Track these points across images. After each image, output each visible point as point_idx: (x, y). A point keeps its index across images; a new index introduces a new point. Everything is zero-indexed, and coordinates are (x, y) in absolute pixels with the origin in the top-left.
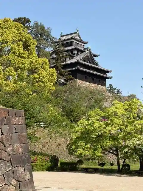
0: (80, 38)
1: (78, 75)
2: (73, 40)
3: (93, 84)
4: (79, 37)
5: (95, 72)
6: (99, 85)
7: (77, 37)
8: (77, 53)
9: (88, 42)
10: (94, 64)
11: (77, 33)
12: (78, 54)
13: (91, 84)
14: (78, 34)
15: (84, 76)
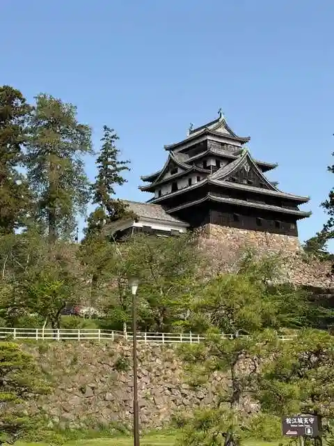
0: (229, 131)
1: (213, 214)
2: (209, 138)
3: (259, 233)
4: (226, 127)
5: (262, 205)
6: (277, 235)
7: (222, 130)
8: (215, 165)
9: (249, 138)
10: (262, 186)
11: (221, 120)
12: (218, 167)
13: (252, 234)
14: (223, 122)
15: (230, 215)
